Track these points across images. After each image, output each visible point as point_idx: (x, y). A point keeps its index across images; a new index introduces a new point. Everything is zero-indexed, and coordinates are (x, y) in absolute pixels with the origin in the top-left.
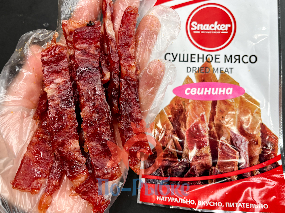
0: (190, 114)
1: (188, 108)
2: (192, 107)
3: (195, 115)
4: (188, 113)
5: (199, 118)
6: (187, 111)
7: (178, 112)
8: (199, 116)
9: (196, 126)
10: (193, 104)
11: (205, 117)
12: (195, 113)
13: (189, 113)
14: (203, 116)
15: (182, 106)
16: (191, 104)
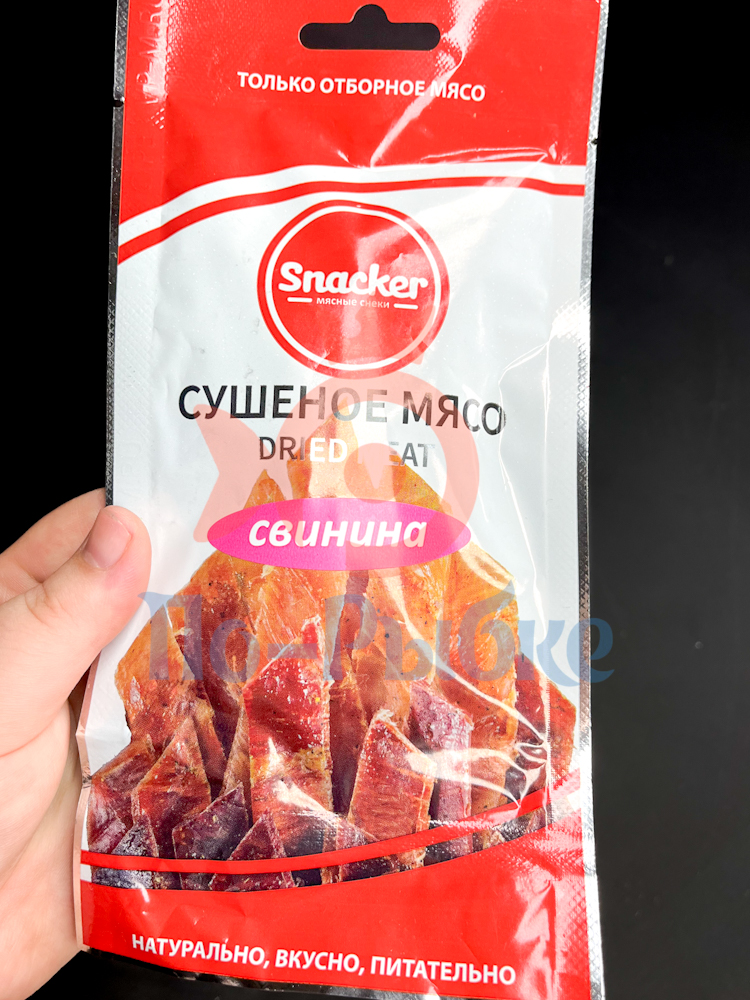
0: (264, 621)
1: (256, 599)
2: (272, 595)
3: (283, 625)
4: (255, 618)
5: (298, 640)
6: (251, 611)
7: (218, 615)
8: (296, 630)
9: (284, 668)
10: (276, 582)
11: (321, 636)
12: (283, 618)
13: (259, 617)
14: (312, 629)
15: (233, 590)
16: (270, 585)
